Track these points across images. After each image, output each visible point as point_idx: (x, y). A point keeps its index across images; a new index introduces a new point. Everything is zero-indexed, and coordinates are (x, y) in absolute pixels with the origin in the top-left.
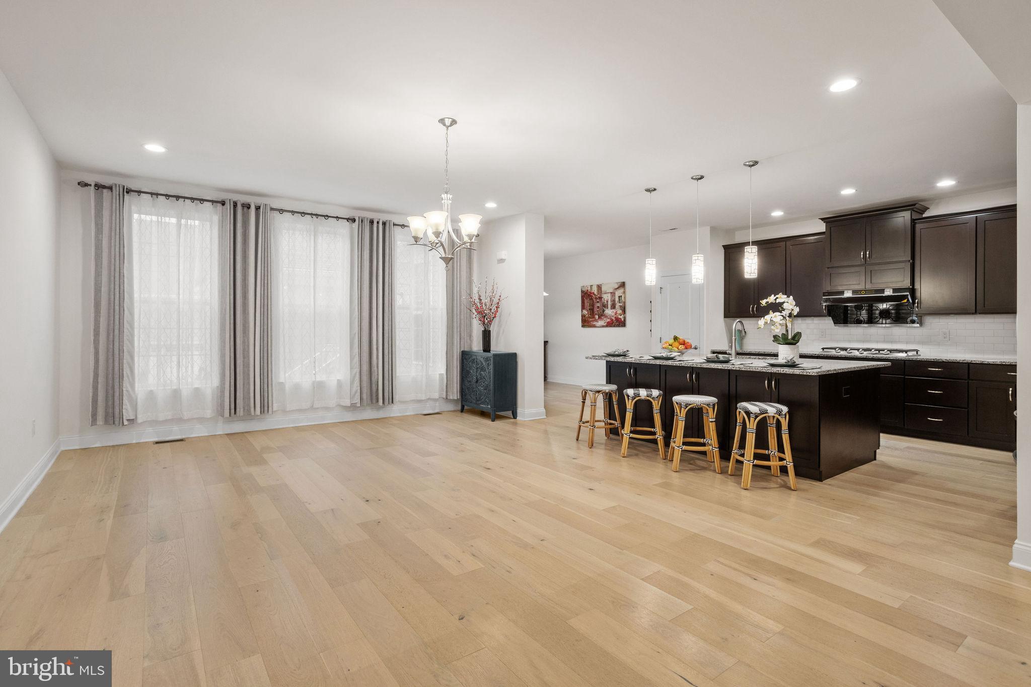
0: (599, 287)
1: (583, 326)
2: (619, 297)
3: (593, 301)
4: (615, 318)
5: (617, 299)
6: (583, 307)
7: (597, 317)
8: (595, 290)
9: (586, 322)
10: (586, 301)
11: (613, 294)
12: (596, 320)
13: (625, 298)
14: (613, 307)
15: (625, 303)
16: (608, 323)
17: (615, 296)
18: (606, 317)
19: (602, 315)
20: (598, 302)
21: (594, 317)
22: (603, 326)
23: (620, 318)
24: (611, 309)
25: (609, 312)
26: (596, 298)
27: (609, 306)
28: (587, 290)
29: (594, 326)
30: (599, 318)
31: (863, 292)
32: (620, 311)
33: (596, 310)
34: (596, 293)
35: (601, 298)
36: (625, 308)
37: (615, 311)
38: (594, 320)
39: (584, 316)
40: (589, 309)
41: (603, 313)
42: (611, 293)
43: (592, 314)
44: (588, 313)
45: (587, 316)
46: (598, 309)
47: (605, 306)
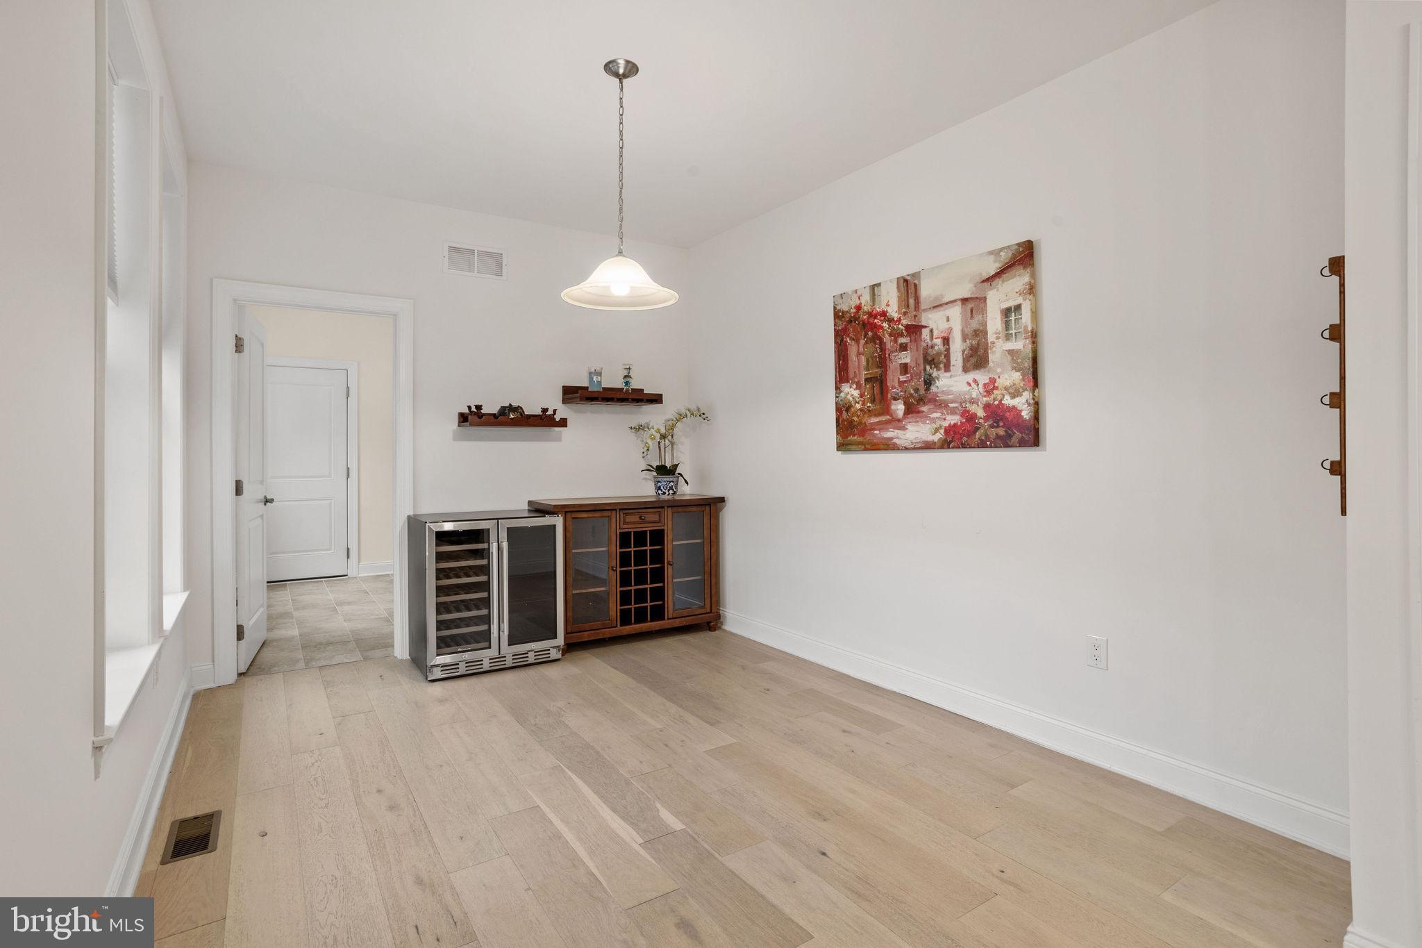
0: (908, 286)
1: (842, 446)
2: (1007, 312)
3: (882, 344)
4: (987, 407)
5: (994, 323)
6: (842, 374)
7: (899, 408)
8: (890, 302)
9: (849, 432)
10: (852, 351)
11: (975, 304)
12: (897, 423)
13: (1035, 314)
14: (977, 358)
15: (1034, 337)
16: (950, 430)
17: (983, 311)
18: (941, 405)
19: (921, 400)
20: (904, 348)
21: (886, 410)
22: (928, 446)
23: (1013, 410)
24: (966, 370)
25: (955, 383)
26: (896, 334)
27: (957, 358)
28: (859, 308)
29: (888, 446)
30: (910, 410)
32: (1009, 378)
33: (894, 378)
34: (893, 312)
35: (914, 330)
36: (1035, 361)
37: (982, 377)
38: (887, 422)
39: (848, 408)
40: (866, 380)
41: (928, 389)
42: (965, 301)
43: (878, 397)
44: (862, 395)
45: (858, 406)
46: (902, 378)
47: (936, 360)
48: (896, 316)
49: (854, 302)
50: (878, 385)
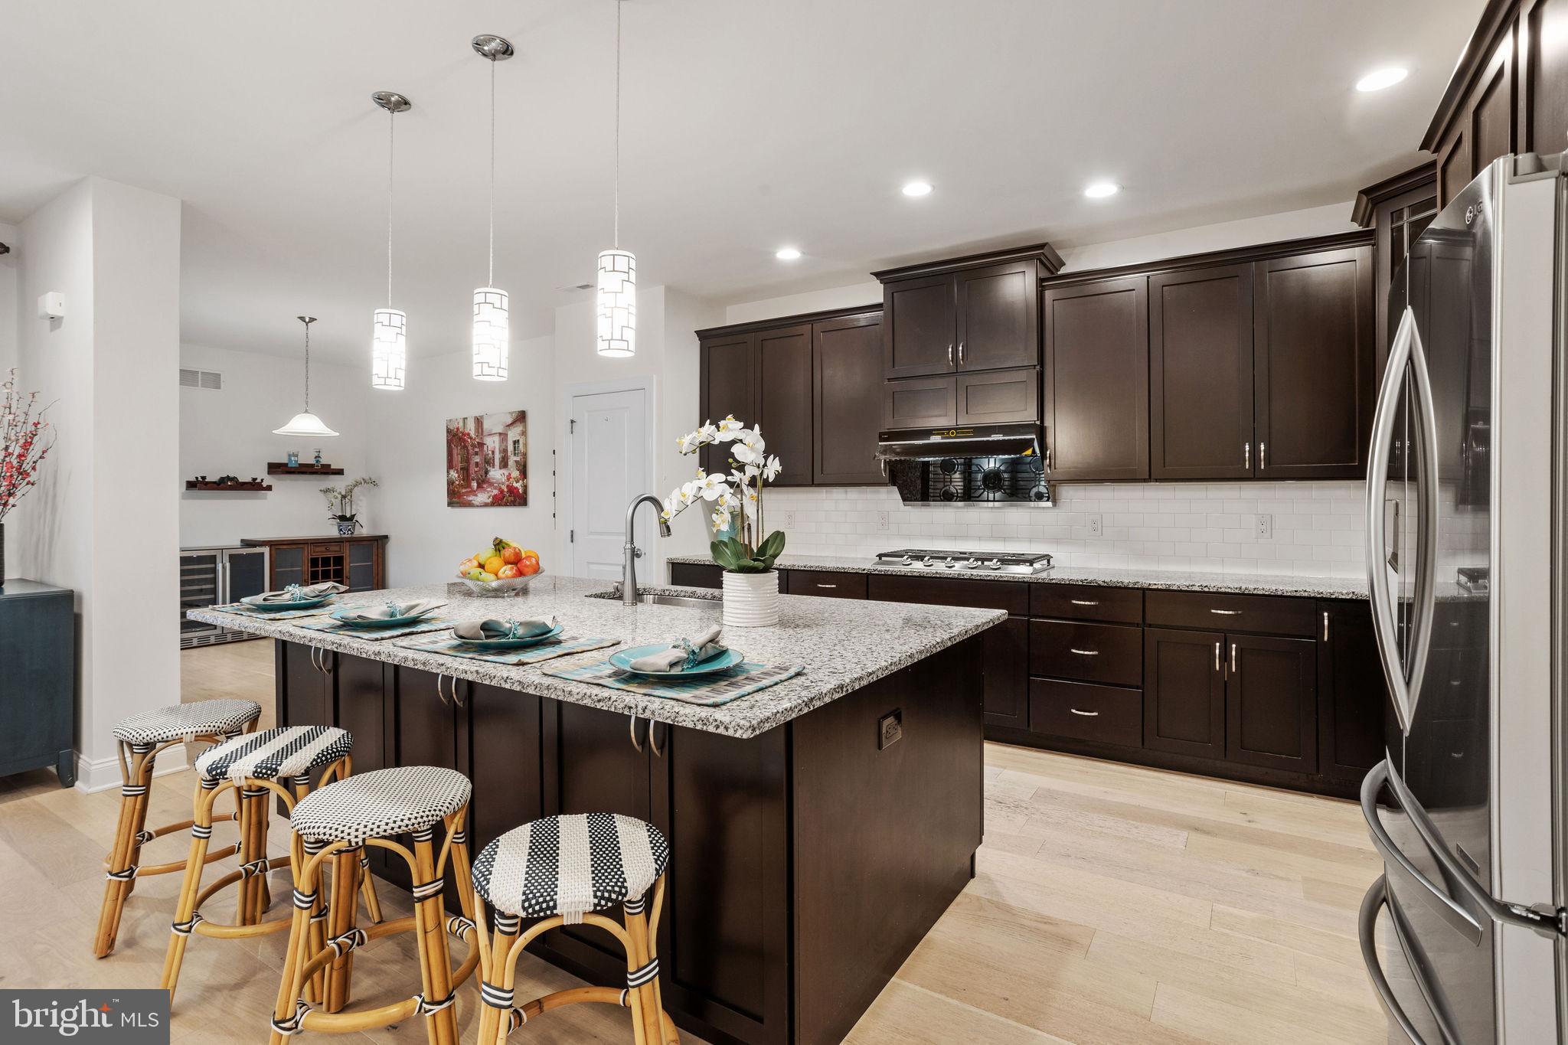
0: (479, 421)
1: (450, 504)
2: (515, 443)
3: (468, 450)
4: (508, 486)
5: (510, 448)
6: (450, 466)
7: (474, 484)
8: (471, 428)
9: (456, 497)
10: (455, 452)
11: (503, 437)
12: (473, 493)
13: (525, 445)
14: (504, 464)
15: (525, 456)
16: (495, 497)
17: (506, 440)
18: (491, 484)
19: (483, 481)
20: (476, 453)
21: (469, 486)
22: (486, 505)
23: (516, 488)
24: (500, 468)
25: (496, 474)
26: (473, 446)
27: (497, 461)
28: (458, 429)
29: (470, 505)
30: (479, 486)
31: (953, 433)
32: (516, 474)
33: (473, 469)
34: (473, 435)
35: (481, 445)
36: (525, 466)
37: (506, 472)
38: (470, 492)
39: (453, 483)
40: (461, 469)
41: (486, 476)
42: (500, 434)
43: (466, 479)
44: (459, 477)
45: (457, 483)
46: (476, 469)
47: (489, 462)
48: (473, 436)
49: (456, 425)
50: (465, 470)
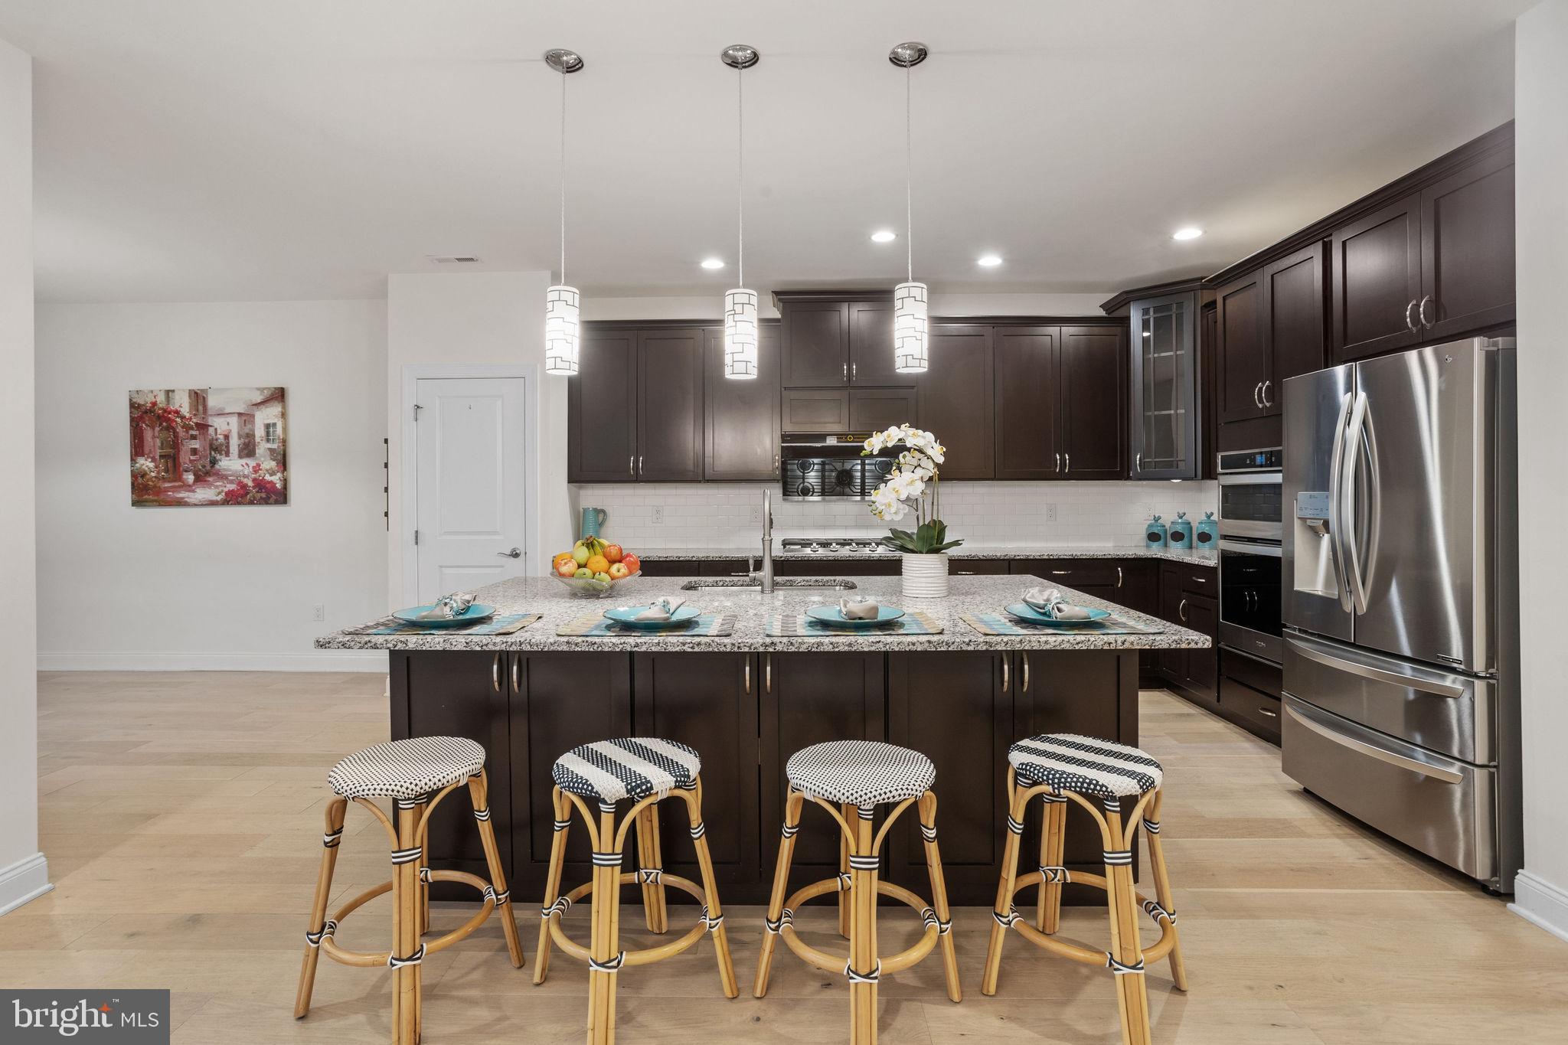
0: (198, 398)
1: (135, 503)
2: (268, 426)
3: (175, 432)
4: (254, 480)
5: (259, 432)
6: (138, 448)
7: (190, 478)
8: (182, 404)
9: (144, 492)
10: (148, 434)
11: (246, 418)
12: (189, 488)
13: (285, 429)
14: (248, 449)
15: (284, 442)
16: (230, 494)
17: (253, 423)
18: (222, 477)
19: (208, 473)
20: (194, 437)
21: (179, 478)
22: (212, 503)
23: (271, 482)
25: (232, 464)
26: (187, 428)
27: (234, 448)
28: (154, 404)
29: (180, 503)
30: (199, 479)
32: (269, 464)
33: (185, 458)
34: (185, 411)
35: (203, 427)
36: (284, 456)
37: (252, 463)
38: (180, 487)
39: (144, 475)
40: (161, 457)
41: (212, 467)
42: (240, 414)
43: (171, 469)
44: (156, 467)
45: (153, 474)
46: (192, 458)
47: (219, 448)
48: (188, 415)
49: (150, 399)
50: (172, 461)
